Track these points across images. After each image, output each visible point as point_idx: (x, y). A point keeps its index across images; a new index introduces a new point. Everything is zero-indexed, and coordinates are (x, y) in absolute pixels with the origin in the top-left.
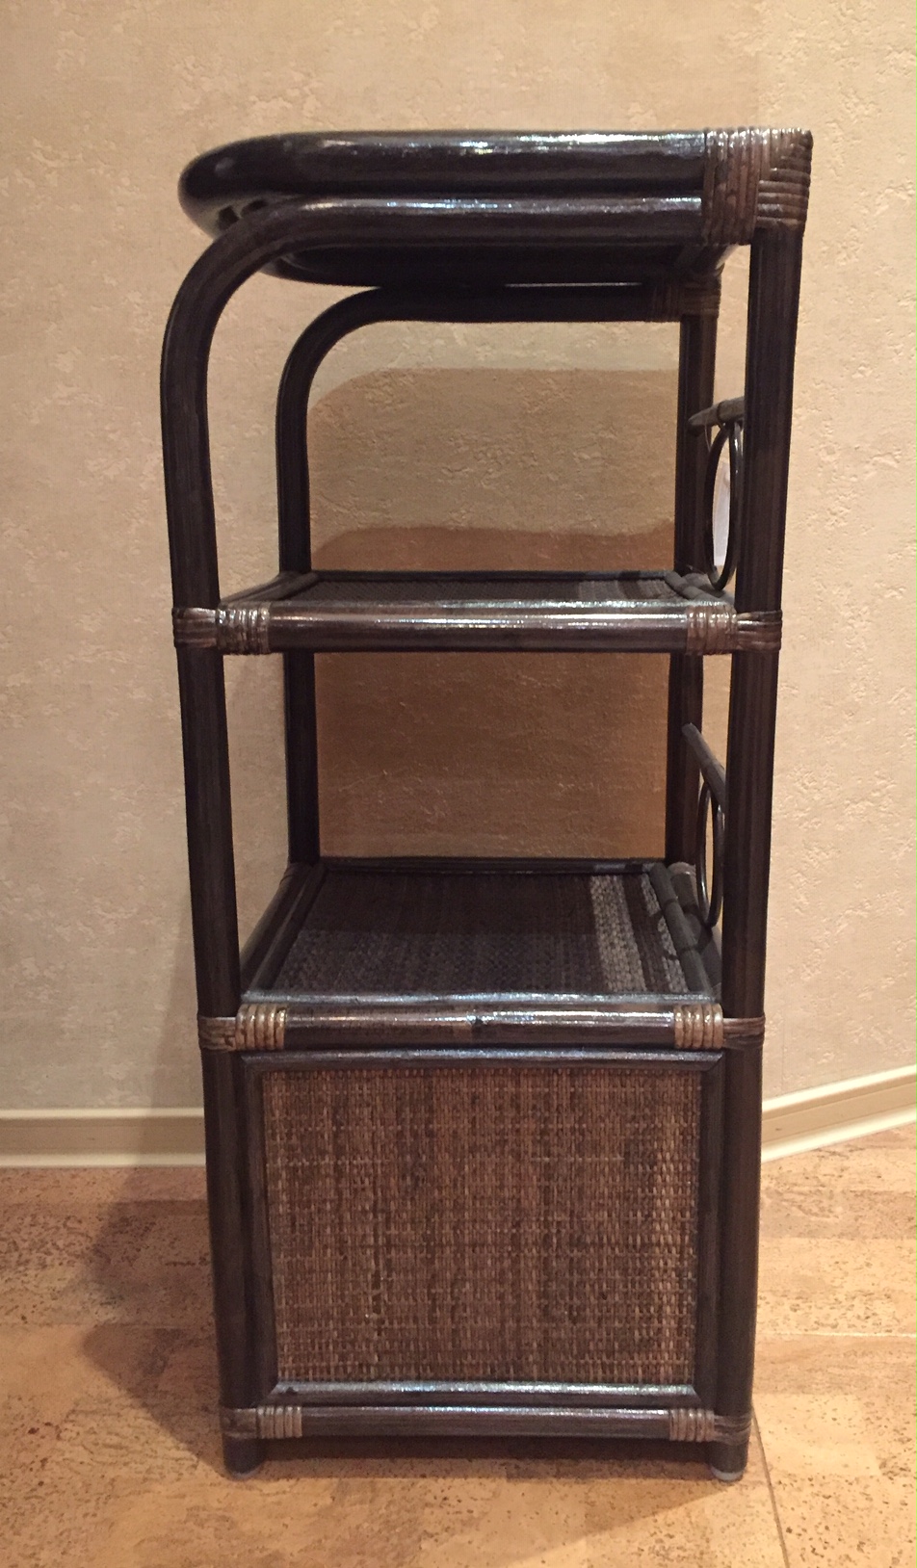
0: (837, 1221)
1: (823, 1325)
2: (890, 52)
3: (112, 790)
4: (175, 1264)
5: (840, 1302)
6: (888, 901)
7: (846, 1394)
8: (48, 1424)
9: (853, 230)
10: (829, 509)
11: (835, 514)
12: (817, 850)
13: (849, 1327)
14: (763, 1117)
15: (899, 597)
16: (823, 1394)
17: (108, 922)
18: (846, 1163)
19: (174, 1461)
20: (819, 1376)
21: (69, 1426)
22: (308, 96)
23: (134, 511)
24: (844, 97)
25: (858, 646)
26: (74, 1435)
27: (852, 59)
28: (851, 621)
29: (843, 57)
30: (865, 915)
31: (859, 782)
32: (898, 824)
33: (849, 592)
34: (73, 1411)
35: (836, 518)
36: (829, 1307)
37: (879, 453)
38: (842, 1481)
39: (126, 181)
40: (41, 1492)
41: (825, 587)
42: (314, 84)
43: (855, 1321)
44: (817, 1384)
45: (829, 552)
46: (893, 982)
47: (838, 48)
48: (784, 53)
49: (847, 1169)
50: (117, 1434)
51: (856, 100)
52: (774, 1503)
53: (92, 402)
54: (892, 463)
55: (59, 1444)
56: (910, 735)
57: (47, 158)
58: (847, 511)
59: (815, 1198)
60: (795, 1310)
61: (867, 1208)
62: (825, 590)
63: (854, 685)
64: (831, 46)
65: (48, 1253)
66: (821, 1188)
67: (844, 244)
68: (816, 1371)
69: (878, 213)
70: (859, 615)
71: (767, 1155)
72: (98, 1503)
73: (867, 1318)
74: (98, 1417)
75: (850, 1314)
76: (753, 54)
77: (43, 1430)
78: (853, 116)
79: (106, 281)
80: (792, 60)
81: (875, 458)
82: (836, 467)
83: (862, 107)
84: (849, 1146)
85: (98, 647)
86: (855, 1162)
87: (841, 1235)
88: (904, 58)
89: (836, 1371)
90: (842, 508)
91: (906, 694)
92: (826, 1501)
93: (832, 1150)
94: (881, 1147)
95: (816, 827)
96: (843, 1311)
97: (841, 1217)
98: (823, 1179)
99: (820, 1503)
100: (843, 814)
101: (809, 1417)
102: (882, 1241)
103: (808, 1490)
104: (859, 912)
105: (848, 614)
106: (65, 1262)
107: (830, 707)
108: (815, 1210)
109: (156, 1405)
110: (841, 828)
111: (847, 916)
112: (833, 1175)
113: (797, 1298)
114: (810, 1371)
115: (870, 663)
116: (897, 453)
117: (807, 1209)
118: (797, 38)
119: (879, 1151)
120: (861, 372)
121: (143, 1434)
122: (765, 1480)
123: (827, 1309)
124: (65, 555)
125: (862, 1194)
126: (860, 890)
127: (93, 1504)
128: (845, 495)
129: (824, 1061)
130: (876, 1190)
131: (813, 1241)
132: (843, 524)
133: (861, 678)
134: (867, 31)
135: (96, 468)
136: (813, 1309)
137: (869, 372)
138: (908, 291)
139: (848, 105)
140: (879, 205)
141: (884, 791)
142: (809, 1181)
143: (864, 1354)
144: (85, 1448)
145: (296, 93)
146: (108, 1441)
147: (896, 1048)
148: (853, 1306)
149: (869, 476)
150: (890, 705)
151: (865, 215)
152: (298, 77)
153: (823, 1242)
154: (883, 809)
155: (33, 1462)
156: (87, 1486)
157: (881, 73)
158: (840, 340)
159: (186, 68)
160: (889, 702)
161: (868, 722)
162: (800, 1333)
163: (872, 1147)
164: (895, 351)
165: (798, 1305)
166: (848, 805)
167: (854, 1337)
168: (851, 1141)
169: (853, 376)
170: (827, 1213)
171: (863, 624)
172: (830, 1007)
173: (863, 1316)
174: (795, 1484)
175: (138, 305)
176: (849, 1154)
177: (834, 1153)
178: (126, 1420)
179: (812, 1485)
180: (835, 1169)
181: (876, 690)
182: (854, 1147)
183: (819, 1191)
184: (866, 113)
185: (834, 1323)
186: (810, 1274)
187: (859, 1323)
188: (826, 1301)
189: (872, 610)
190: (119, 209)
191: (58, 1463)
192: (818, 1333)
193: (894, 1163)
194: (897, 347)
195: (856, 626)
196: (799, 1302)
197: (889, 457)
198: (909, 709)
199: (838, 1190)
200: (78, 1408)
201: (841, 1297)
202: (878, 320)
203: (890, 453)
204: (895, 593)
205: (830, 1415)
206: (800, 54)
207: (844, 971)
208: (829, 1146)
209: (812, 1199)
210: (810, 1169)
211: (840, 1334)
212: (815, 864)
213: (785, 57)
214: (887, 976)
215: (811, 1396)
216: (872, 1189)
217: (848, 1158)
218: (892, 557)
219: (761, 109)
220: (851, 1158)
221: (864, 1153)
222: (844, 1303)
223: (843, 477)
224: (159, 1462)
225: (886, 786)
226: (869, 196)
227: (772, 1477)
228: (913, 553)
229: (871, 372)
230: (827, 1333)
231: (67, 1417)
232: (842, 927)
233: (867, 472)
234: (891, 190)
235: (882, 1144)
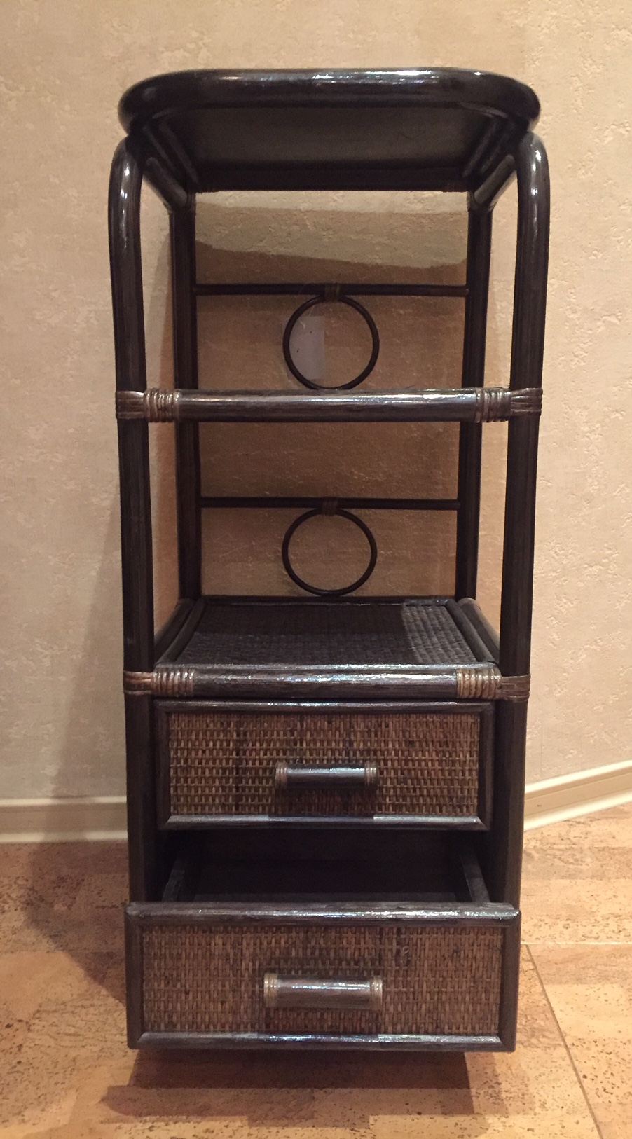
0: (588, 867)
1: (588, 937)
2: (614, 29)
3: (50, 557)
4: (103, 907)
5: (599, 922)
6: (613, 639)
7: (612, 983)
8: (20, 1021)
9: (589, 153)
10: (573, 353)
11: (577, 356)
12: (565, 601)
13: (608, 938)
14: (525, 797)
15: (621, 418)
16: (595, 983)
17: (46, 657)
18: (589, 829)
19: (120, 1044)
20: (591, 972)
21: (37, 1021)
22: (201, 48)
23: (69, 349)
24: (582, 59)
25: (593, 452)
26: (40, 1028)
27: (588, 33)
28: (588, 434)
29: (582, 31)
30: (598, 649)
31: (594, 551)
32: (620, 583)
33: (586, 413)
34: (38, 1011)
35: (577, 359)
36: (590, 925)
37: (607, 313)
38: (619, 1042)
39: (67, 107)
40: (19, 1068)
41: (570, 409)
42: (207, 40)
43: (611, 934)
44: (589, 977)
45: (573, 384)
46: (617, 699)
47: (579, 25)
48: (543, 25)
49: (590, 833)
50: (74, 1027)
51: (590, 62)
52: (571, 1059)
53: (39, 268)
54: (616, 321)
55: (30, 1035)
56: (628, 518)
57: (9, 90)
58: (586, 354)
59: (570, 852)
60: (567, 928)
61: (608, 858)
62: (570, 411)
63: (590, 480)
64: (574, 23)
65: (6, 902)
66: (573, 846)
67: (584, 163)
68: (588, 969)
69: (606, 142)
70: (594, 430)
71: (528, 825)
72: (65, 1075)
73: (620, 932)
74: (57, 1014)
75: (607, 929)
76: (521, 26)
77: (16, 1025)
78: (589, 73)
79: (51, 180)
80: (548, 31)
81: (604, 317)
82: (578, 322)
83: (595, 67)
84: (589, 817)
85: (41, 450)
86: (595, 828)
87: (592, 877)
88: (624, 34)
89: (604, 968)
90: (581, 352)
91: (626, 488)
92: (609, 1056)
93: (578, 820)
94: (611, 818)
95: (564, 584)
96: (601, 927)
97: (590, 865)
98: (575, 840)
99: (604, 1057)
100: (583, 575)
101: (588, 1000)
102: (623, 880)
103: (594, 1049)
104: (594, 647)
105: (586, 429)
106: (19, 908)
107: (574, 496)
108: (571, 860)
109: (101, 1005)
110: (581, 585)
111: (586, 650)
112: (581, 837)
113: (567, 920)
114: (584, 968)
115: (601, 465)
116: (619, 314)
117: (565, 860)
118: (551, 16)
119: (611, 820)
120: (595, 255)
121: (94, 1025)
122: (562, 1043)
123: (590, 927)
124: (18, 382)
125: (604, 849)
126: (594, 630)
127: (61, 1075)
128: (584, 343)
129: (570, 756)
130: (614, 846)
131: (573, 881)
132: (583, 364)
133: (595, 476)
134: (598, 14)
135: (42, 318)
136: (580, 927)
137: (600, 255)
138: (627, 199)
139: (586, 65)
140: (606, 137)
141: (611, 558)
142: (563, 842)
143: (621, 956)
144: (51, 1037)
145: (191, 46)
146: (67, 1031)
147: (620, 747)
148: (608, 924)
149: (600, 330)
150: (616, 496)
151: (597, 143)
152: (195, 35)
153: (579, 881)
154: (610, 572)
155: (11, 1048)
156: (56, 1064)
157: (607, 44)
158: (581, 231)
159: (113, 27)
160: (615, 494)
161: (600, 508)
162: (572, 943)
163: (607, 818)
164: (618, 241)
165: (568, 925)
166: (586, 568)
167: (613, 945)
168: (591, 813)
169: (589, 258)
170: (580, 862)
171: (597, 436)
172: (574, 716)
173: (617, 931)
174: (584, 1045)
175: (75, 198)
176: (590, 823)
177: (579, 823)
178: (79, 1016)
179: (597, 1046)
180: (582, 833)
181: (605, 485)
182: (593, 818)
183: (572, 848)
184: (598, 71)
185: (597, 936)
186: (574, 903)
187: (614, 936)
188: (588, 921)
189: (602, 426)
190: (61, 127)
191: (30, 1048)
192: (586, 943)
193: (623, 829)
194: (620, 238)
195: (592, 438)
196: (569, 922)
197: (613, 317)
198: (628, 499)
199: (586, 846)
200: (42, 1009)
201: (599, 919)
202: (606, 219)
203: (615, 314)
204: (618, 415)
205: (603, 998)
206: (553, 27)
207: (583, 690)
208: (575, 818)
209: (568, 854)
210: (563, 833)
211: (602, 943)
212: (563, 611)
213: (543, 29)
214: (614, 694)
215: (586, 986)
216: (610, 846)
217: (589, 826)
218: (616, 389)
219: (527, 65)
220: (592, 825)
221: (601, 822)
222: (602, 922)
223: (582, 330)
224: (109, 1044)
225: (612, 555)
226: (600, 130)
227: (566, 1041)
228: (630, 386)
229: (601, 255)
230: (593, 943)
231: (34, 1015)
232: (582, 657)
233: (599, 327)
234: (614, 127)
235: (612, 816)
